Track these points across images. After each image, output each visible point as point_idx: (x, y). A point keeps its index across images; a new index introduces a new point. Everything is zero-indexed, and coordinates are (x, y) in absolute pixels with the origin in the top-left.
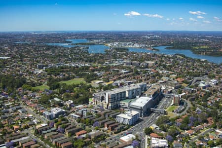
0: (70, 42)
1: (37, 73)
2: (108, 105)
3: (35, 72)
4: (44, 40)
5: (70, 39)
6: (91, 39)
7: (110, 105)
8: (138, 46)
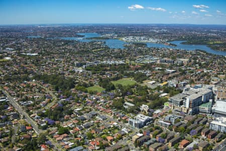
0: (82, 36)
1: (78, 72)
2: (188, 110)
3: (76, 71)
4: (57, 34)
5: (80, 32)
6: (101, 33)
7: (191, 110)
8: (154, 41)
